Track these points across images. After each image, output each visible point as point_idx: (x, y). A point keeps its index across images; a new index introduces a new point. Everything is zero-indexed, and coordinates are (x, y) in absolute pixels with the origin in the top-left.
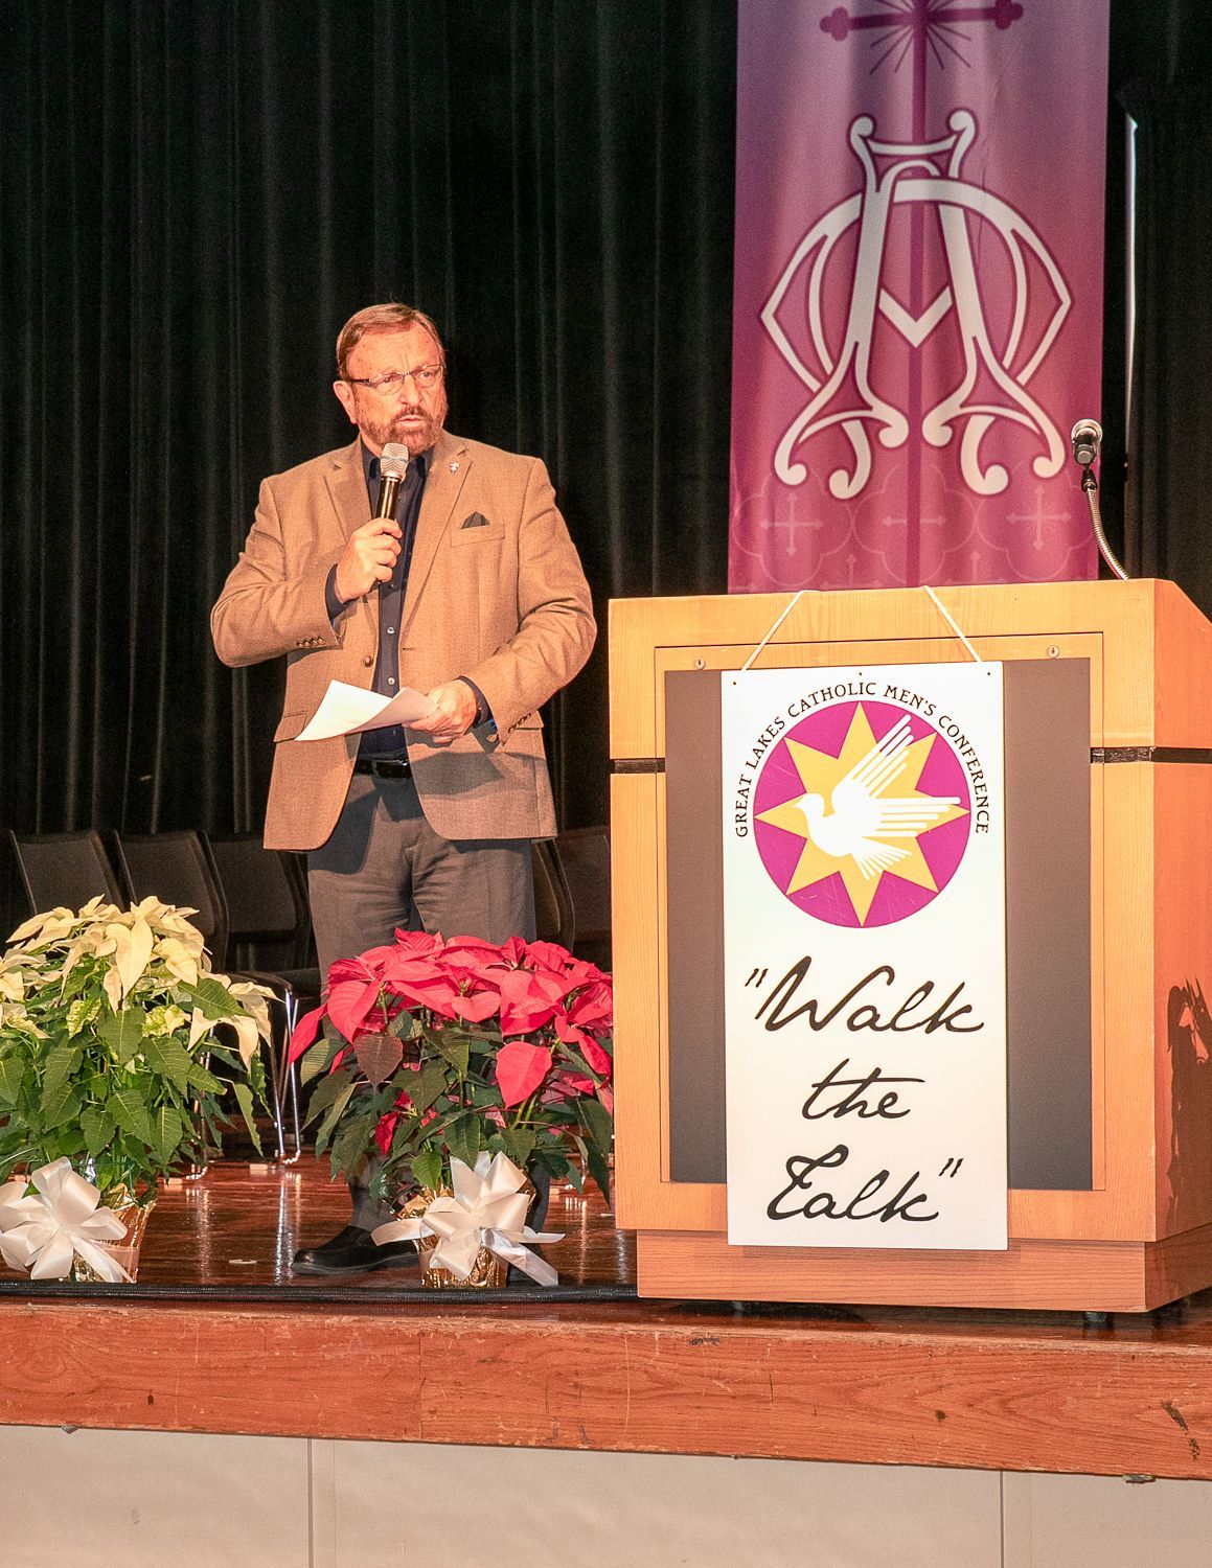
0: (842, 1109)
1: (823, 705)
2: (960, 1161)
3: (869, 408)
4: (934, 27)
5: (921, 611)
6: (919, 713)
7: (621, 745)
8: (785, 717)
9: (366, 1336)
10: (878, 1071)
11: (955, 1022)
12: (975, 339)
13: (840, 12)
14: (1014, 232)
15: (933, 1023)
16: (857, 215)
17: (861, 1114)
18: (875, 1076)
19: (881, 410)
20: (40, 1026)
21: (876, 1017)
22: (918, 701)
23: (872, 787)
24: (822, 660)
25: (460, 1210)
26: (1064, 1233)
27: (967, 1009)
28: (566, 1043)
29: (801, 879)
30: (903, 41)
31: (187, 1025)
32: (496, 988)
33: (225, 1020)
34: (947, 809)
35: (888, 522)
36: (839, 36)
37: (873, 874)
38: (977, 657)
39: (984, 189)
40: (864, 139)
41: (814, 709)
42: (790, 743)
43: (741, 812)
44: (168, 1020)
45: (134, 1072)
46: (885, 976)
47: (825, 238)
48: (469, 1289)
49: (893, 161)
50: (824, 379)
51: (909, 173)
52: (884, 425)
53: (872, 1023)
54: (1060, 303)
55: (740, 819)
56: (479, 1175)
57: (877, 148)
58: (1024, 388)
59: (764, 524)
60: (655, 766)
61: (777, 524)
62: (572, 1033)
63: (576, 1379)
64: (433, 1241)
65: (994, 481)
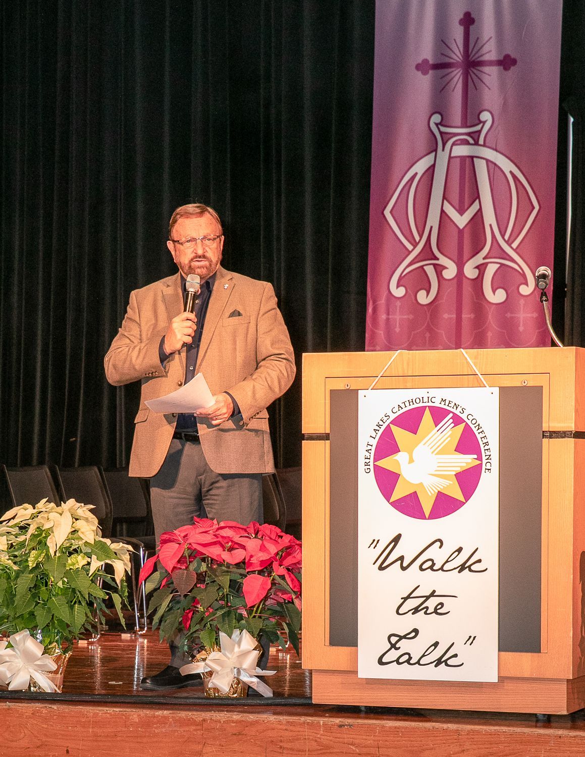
0: (416, 610)
1: (409, 408)
2: (475, 637)
3: (438, 259)
4: (472, 69)
5: (459, 361)
6: (457, 412)
7: (307, 427)
8: (390, 413)
9: (176, 721)
10: (434, 591)
11: (473, 568)
12: (491, 225)
13: (425, 61)
14: (511, 172)
15: (462, 568)
16: (432, 163)
17: (426, 613)
18: (433, 594)
19: (443, 260)
20: (15, 563)
21: (434, 564)
22: (456, 406)
23: (434, 449)
24: (409, 385)
25: (224, 658)
26: (527, 675)
27: (479, 561)
28: (278, 575)
29: (397, 495)
30: (457, 77)
31: (89, 564)
32: (243, 547)
33: (108, 561)
34: (470, 461)
35: (446, 316)
36: (425, 73)
37: (433, 492)
38: (486, 385)
39: (496, 150)
40: (437, 125)
41: (405, 410)
42: (393, 427)
43: (367, 461)
44: (79, 561)
45: (62, 587)
46: (438, 544)
47: (416, 174)
48: (228, 698)
49: (452, 135)
50: (415, 245)
51: (459, 142)
52: (445, 268)
53: (431, 568)
54: (533, 208)
55: (367, 464)
56: (233, 640)
57: (443, 129)
58: (515, 250)
59: (384, 317)
60: (325, 437)
61: (390, 317)
62: (282, 570)
63: (281, 744)
64: (210, 674)
65: (499, 297)
